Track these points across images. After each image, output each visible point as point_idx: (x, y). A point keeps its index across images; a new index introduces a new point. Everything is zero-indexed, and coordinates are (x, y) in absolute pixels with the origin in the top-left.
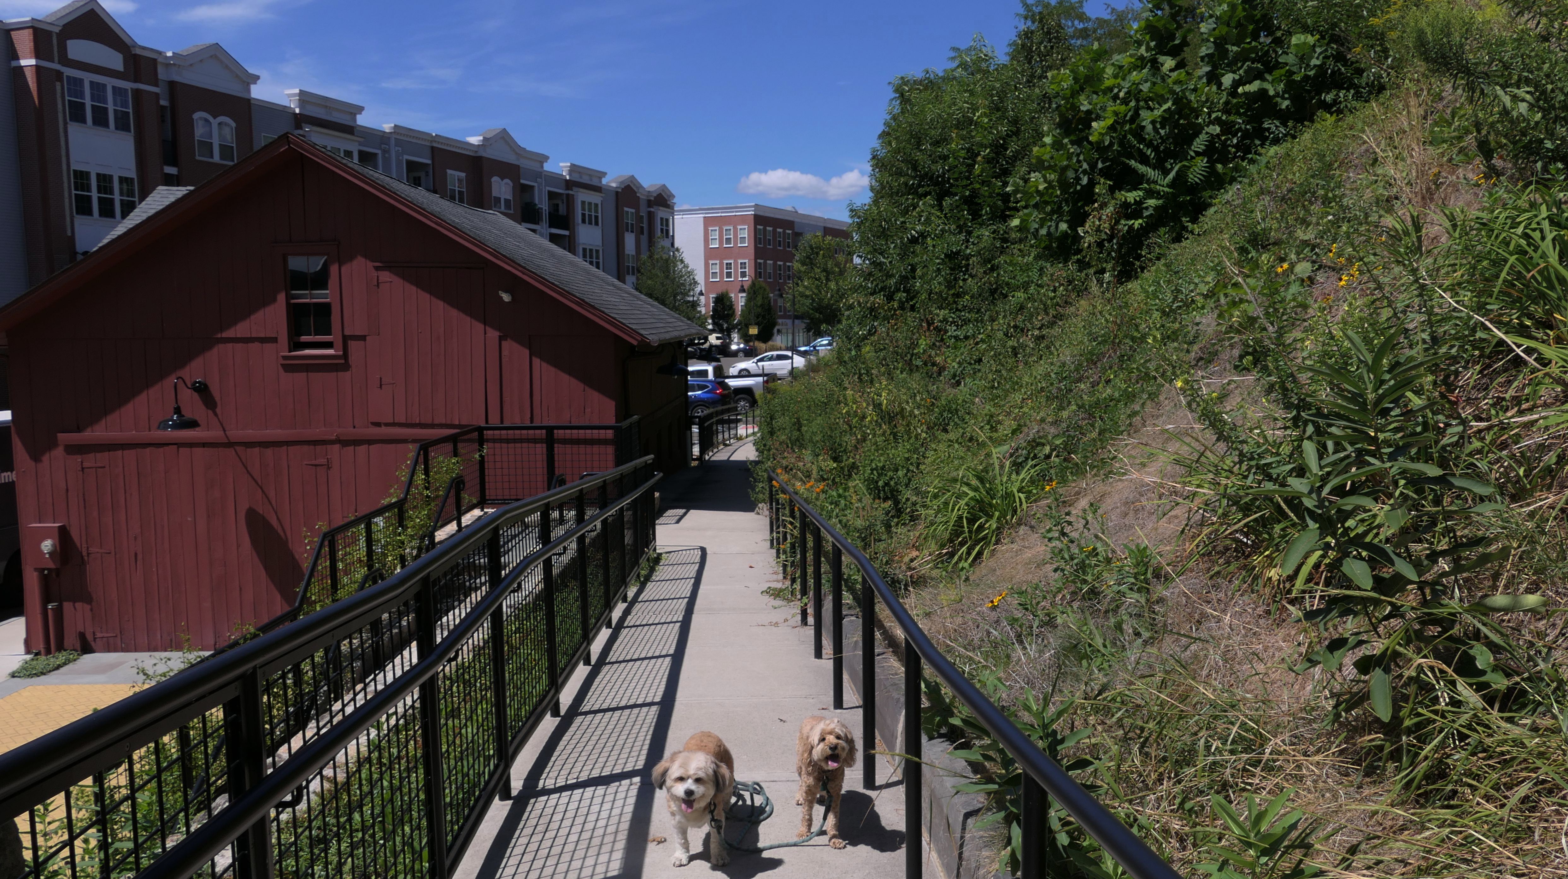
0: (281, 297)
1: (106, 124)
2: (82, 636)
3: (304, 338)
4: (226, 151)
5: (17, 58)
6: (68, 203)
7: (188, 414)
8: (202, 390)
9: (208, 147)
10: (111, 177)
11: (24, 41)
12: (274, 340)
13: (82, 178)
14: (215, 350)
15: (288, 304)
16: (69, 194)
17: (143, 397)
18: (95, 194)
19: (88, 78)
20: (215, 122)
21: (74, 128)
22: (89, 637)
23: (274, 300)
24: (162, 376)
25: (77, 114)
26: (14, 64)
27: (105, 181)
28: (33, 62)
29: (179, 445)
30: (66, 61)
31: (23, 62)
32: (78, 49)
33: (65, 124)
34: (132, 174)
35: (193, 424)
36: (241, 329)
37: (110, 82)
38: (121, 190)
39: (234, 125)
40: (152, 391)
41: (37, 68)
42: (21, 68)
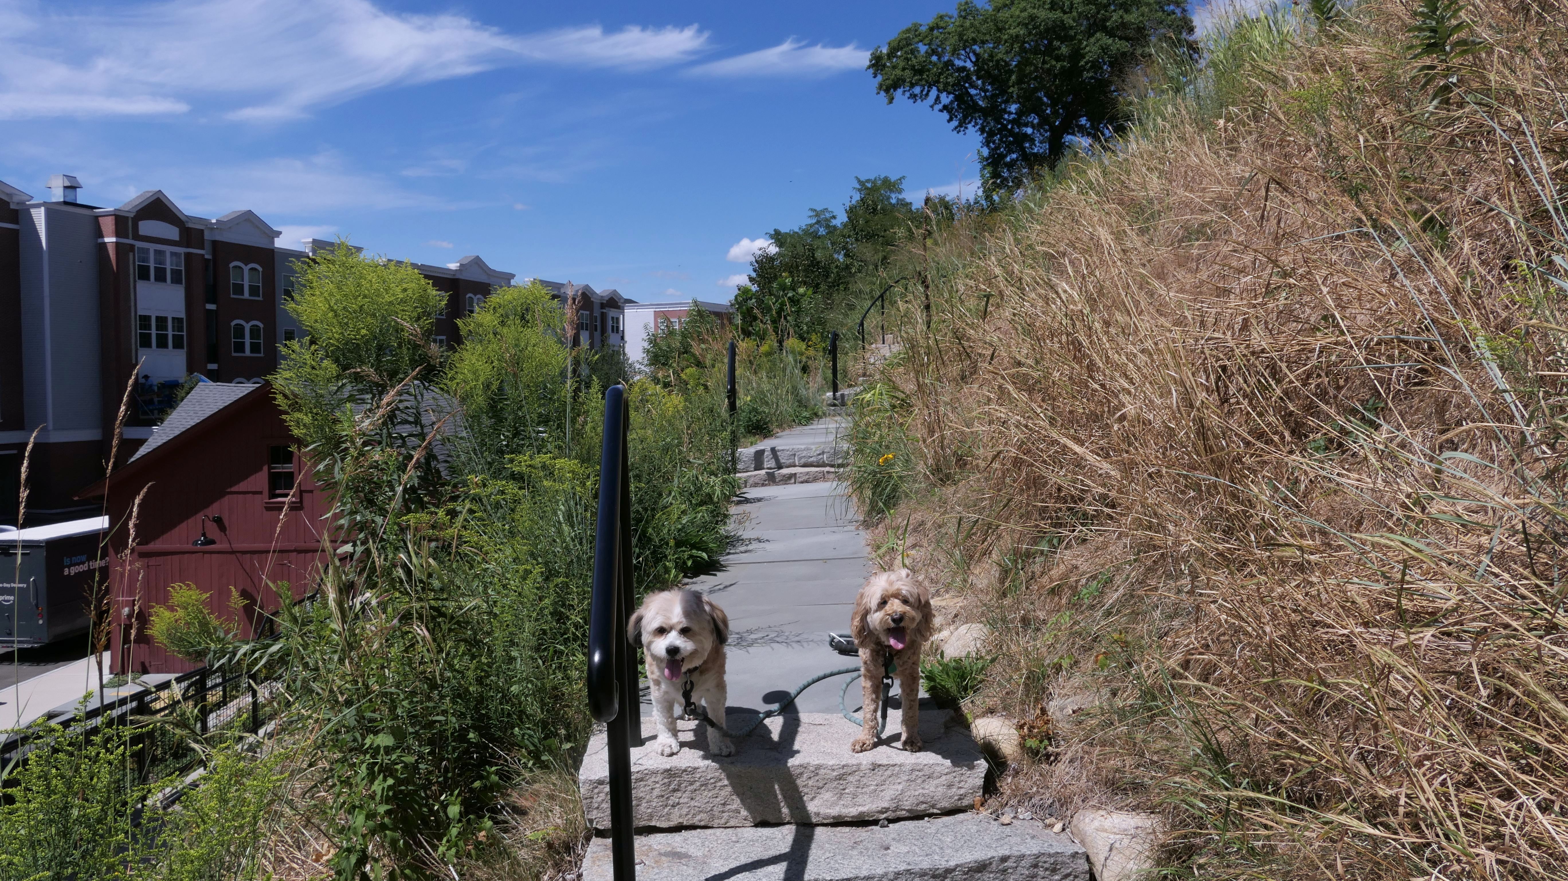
0: (266, 468)
1: (164, 280)
2: (143, 664)
3: (278, 492)
4: (254, 290)
5: (102, 236)
6: (134, 340)
7: (210, 536)
8: (219, 521)
9: (239, 289)
10: (166, 318)
11: (108, 225)
12: (261, 493)
13: (145, 320)
14: (226, 498)
15: (269, 473)
16: (135, 331)
17: (183, 525)
18: (154, 332)
19: (152, 247)
20: (246, 269)
21: (141, 286)
22: (147, 664)
23: (261, 469)
24: (196, 512)
25: (144, 274)
26: (100, 240)
27: (162, 321)
28: (114, 239)
29: (205, 553)
30: (137, 237)
31: (107, 240)
32: (148, 227)
33: (135, 281)
34: (182, 315)
35: (213, 542)
36: (242, 486)
37: (168, 249)
38: (173, 327)
39: (260, 269)
40: (190, 521)
41: (117, 243)
42: (105, 244)
